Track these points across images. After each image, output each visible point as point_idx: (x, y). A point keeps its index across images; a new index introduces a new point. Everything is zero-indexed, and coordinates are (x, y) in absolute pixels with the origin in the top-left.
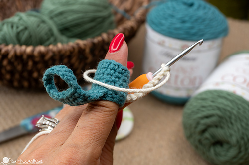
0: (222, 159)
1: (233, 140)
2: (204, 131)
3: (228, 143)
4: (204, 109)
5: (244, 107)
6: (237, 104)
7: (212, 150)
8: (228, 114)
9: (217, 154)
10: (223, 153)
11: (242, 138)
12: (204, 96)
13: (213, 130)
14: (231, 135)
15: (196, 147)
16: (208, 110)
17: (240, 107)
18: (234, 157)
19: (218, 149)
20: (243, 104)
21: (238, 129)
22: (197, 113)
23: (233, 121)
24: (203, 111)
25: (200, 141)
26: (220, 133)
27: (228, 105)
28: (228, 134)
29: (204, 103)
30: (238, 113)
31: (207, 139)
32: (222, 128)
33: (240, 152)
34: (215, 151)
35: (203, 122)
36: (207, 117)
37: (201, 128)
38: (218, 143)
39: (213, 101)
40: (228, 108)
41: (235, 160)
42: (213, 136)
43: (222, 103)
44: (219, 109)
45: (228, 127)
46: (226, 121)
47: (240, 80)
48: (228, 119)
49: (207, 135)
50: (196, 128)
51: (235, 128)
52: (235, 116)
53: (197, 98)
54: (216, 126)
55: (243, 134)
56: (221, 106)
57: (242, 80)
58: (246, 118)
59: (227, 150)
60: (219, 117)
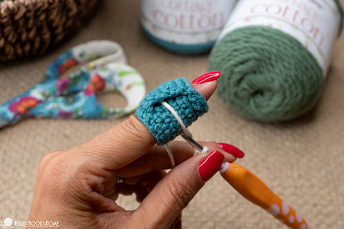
0: (265, 110)
1: (276, 85)
2: (239, 81)
3: (270, 90)
4: (236, 53)
5: (284, 43)
6: (275, 39)
7: (252, 102)
8: (267, 54)
9: (258, 106)
10: (265, 104)
11: (286, 81)
12: (234, 37)
13: (250, 78)
14: (273, 80)
15: (232, 103)
16: (242, 54)
17: (280, 43)
18: (279, 106)
19: (259, 99)
20: (283, 39)
21: (280, 71)
22: (229, 60)
23: (274, 63)
24: (236, 56)
25: (236, 94)
26: (259, 79)
27: (265, 44)
28: (269, 80)
29: (236, 46)
30: (278, 51)
31: (245, 89)
32: (261, 73)
33: (285, 98)
34: (255, 103)
36: (242, 63)
37: (236, 77)
38: (258, 92)
39: (246, 42)
40: (267, 47)
41: (280, 109)
42: (251, 85)
43: (259, 42)
44: (255, 49)
45: (269, 70)
46: (266, 63)
47: (274, 10)
48: (268, 61)
49: (244, 85)
50: (229, 79)
51: (278, 71)
52: (275, 55)
53: (224, 41)
54: (255, 72)
55: (286, 75)
56: (256, 46)
57: (277, 10)
58: (288, 56)
59: (270, 100)
60: (256, 60)
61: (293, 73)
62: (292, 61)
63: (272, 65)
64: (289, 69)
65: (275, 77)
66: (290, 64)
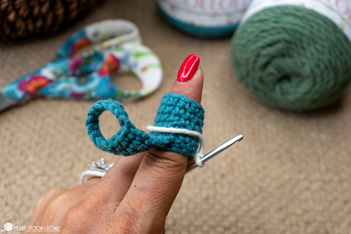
0: (291, 98)
1: (306, 70)
2: (266, 65)
3: (298, 75)
4: (265, 34)
5: (318, 24)
6: (308, 20)
7: (278, 89)
8: (298, 36)
9: (284, 93)
10: (291, 90)
11: (318, 66)
12: (262, 17)
13: (279, 61)
14: (303, 64)
15: (256, 89)
16: (271, 35)
17: (313, 24)
18: (307, 93)
19: (286, 85)
20: (317, 20)
21: (312, 54)
22: (256, 42)
23: (305, 46)
24: (264, 37)
25: (261, 80)
26: (287, 64)
27: (297, 25)
28: (299, 64)
29: (265, 27)
30: (312, 32)
31: (271, 74)
32: (290, 56)
33: (315, 84)
34: (281, 89)
35: (264, 52)
36: (270, 45)
37: (262, 61)
38: (285, 77)
39: (276, 22)
40: (299, 28)
41: (308, 96)
42: (279, 69)
43: (290, 23)
44: (285, 30)
45: (299, 54)
46: (296, 45)
48: (298, 43)
49: (271, 69)
50: (255, 62)
51: (309, 54)
52: (307, 37)
53: (251, 22)
54: (283, 56)
55: (319, 60)
56: (288, 26)
58: (321, 38)
59: (298, 85)
60: (286, 41)
61: (326, 57)
62: (326, 45)
63: (303, 48)
64: (323, 53)
65: (306, 62)
66: (323, 47)
